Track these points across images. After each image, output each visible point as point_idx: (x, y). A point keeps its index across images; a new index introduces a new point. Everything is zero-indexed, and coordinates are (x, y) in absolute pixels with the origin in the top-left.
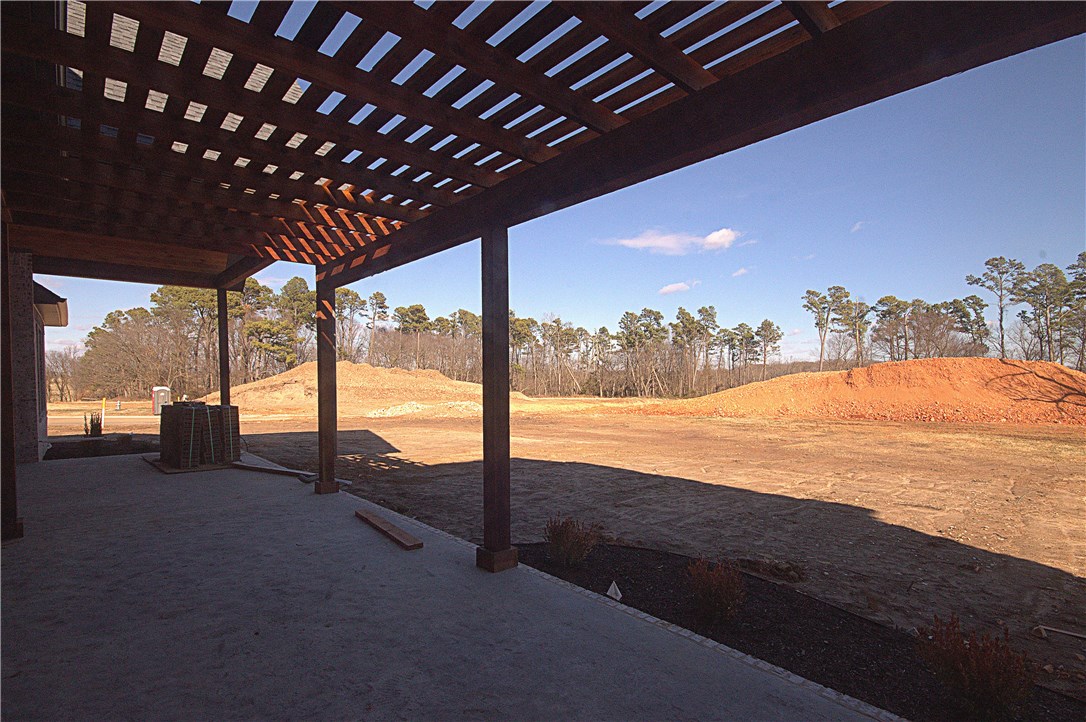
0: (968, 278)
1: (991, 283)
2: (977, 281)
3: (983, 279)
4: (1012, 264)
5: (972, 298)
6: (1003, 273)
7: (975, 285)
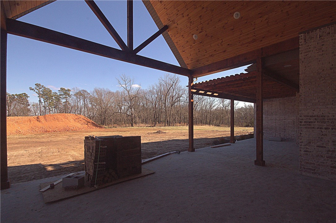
0: (30, 88)
1: (37, 91)
2: (33, 89)
3: (35, 89)
4: (43, 86)
5: (24, 94)
6: (40, 89)
7: (32, 91)
